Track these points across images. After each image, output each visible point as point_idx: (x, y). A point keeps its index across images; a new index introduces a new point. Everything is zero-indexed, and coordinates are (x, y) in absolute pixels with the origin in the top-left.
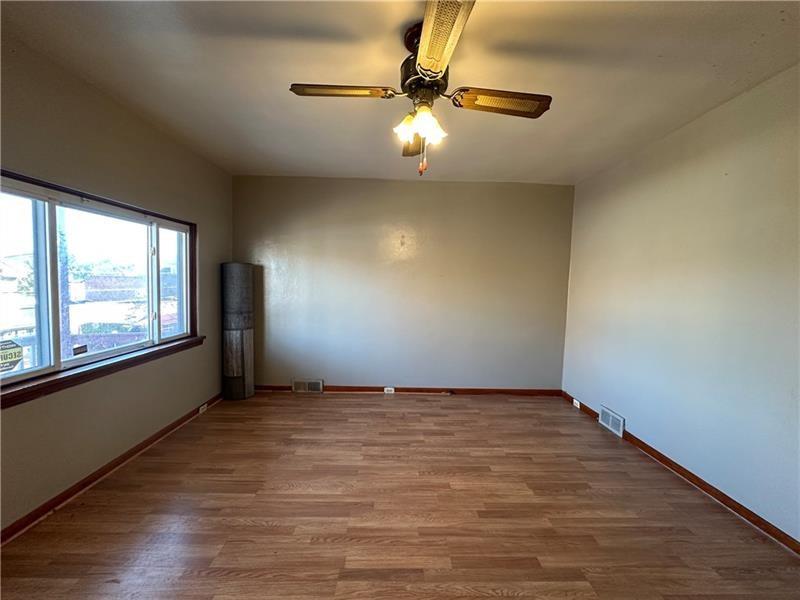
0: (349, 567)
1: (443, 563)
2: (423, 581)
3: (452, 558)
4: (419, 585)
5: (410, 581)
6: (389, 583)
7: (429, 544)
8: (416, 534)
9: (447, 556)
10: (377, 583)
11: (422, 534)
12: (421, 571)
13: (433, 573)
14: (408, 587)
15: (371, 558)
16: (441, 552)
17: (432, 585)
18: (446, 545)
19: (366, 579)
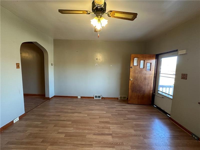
0: (110, 136)
1: (88, 136)
2: (94, 133)
3: (86, 137)
4: (95, 132)
5: (97, 133)
6: (101, 133)
7: (90, 142)
8: (93, 145)
9: (87, 138)
10: (104, 133)
11: (92, 145)
12: (94, 135)
13: (91, 134)
14: (97, 132)
15: (106, 138)
16: (88, 139)
17: (92, 132)
18: (86, 141)
19: (106, 134)
